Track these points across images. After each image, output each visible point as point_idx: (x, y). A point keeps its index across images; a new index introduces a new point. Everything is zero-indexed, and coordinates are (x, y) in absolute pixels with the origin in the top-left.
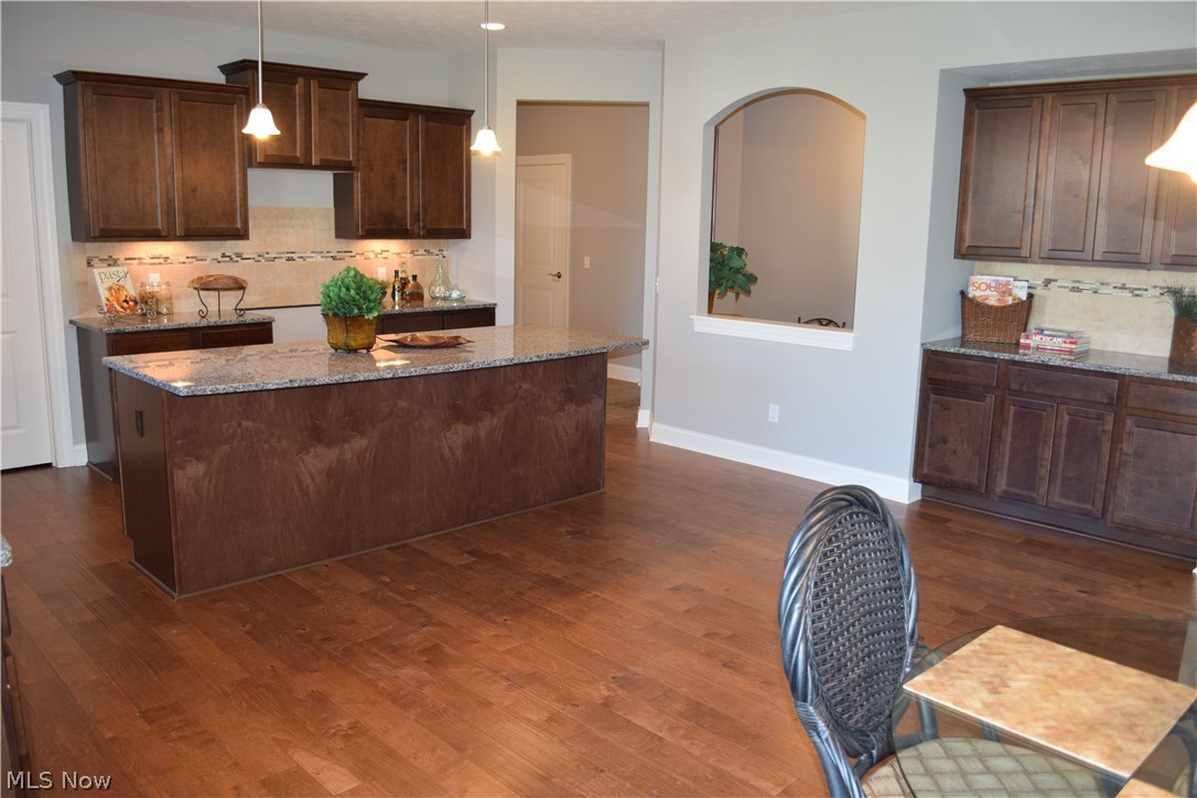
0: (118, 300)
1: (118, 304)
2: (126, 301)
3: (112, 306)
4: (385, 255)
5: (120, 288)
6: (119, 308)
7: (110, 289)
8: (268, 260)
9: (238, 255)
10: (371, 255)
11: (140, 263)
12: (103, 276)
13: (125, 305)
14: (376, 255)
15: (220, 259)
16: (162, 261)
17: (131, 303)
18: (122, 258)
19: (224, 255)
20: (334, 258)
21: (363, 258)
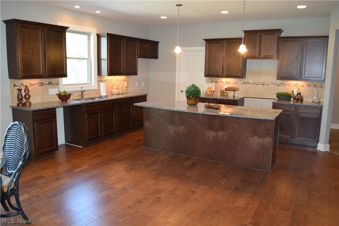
0: (209, 91)
1: (209, 92)
2: (211, 91)
3: (207, 92)
4: (297, 86)
5: (211, 88)
6: (209, 93)
7: (208, 88)
8: (256, 85)
9: (248, 83)
10: (291, 85)
11: (223, 83)
12: (207, 85)
13: (211, 92)
14: (293, 85)
15: (243, 83)
16: (228, 83)
17: (213, 92)
18: (219, 81)
19: (244, 82)
20: (278, 85)
21: (288, 86)
